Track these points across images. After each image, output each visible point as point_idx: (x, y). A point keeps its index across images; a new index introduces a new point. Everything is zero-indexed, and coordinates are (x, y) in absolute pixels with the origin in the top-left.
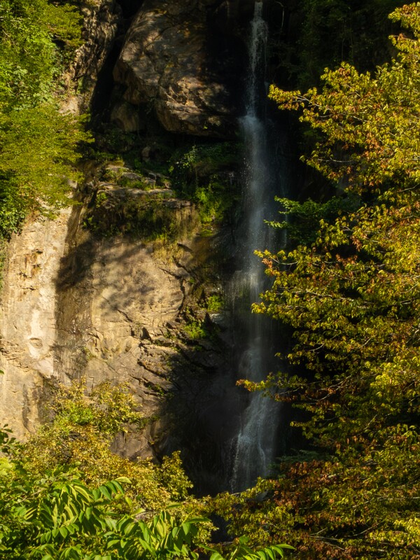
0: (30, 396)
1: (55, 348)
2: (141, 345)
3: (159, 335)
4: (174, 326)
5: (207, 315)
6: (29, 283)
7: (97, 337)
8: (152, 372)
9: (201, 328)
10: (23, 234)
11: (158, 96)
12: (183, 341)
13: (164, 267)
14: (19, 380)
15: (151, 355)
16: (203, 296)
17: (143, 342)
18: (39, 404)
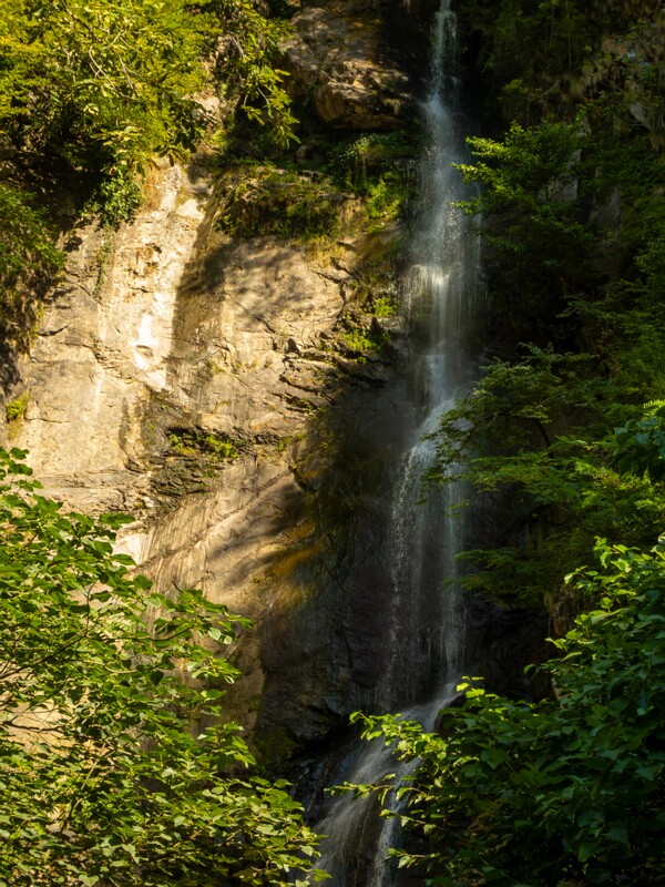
0: (131, 411)
1: (171, 360)
2: (286, 359)
3: (309, 347)
4: (330, 336)
5: (374, 320)
6: (139, 283)
7: (227, 349)
8: (299, 387)
9: (366, 337)
10: (136, 224)
11: (318, 83)
12: (341, 353)
13: (319, 270)
14: (117, 393)
15: (298, 370)
16: (370, 298)
17: (289, 355)
18: (143, 421)
